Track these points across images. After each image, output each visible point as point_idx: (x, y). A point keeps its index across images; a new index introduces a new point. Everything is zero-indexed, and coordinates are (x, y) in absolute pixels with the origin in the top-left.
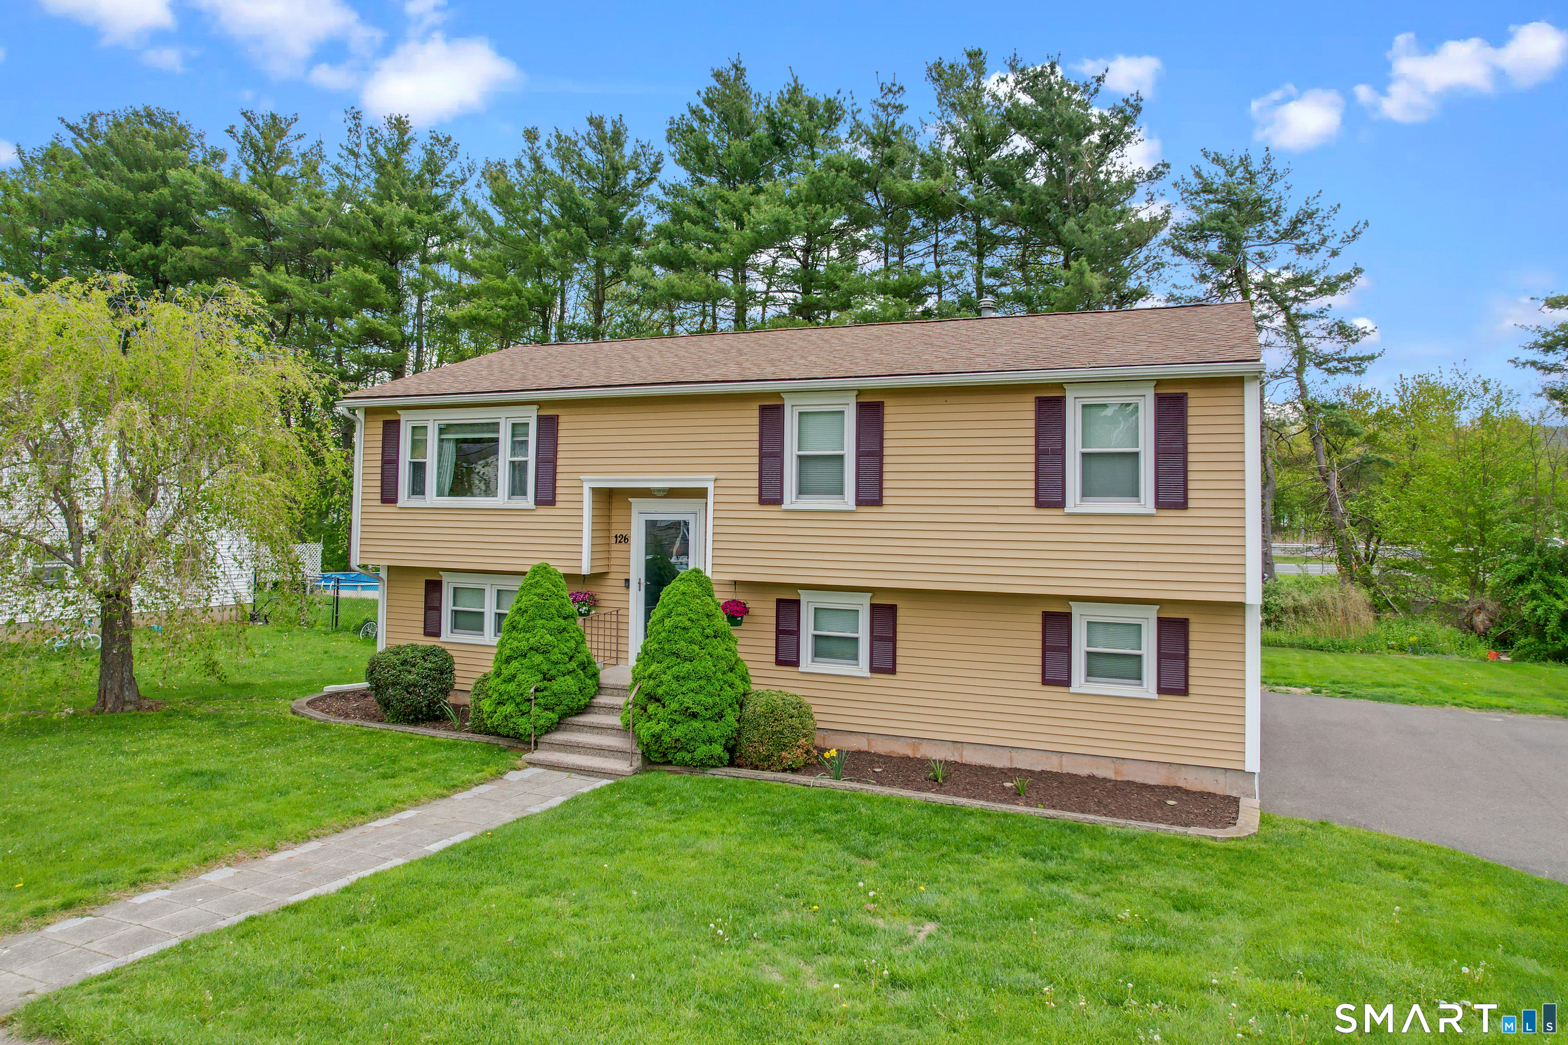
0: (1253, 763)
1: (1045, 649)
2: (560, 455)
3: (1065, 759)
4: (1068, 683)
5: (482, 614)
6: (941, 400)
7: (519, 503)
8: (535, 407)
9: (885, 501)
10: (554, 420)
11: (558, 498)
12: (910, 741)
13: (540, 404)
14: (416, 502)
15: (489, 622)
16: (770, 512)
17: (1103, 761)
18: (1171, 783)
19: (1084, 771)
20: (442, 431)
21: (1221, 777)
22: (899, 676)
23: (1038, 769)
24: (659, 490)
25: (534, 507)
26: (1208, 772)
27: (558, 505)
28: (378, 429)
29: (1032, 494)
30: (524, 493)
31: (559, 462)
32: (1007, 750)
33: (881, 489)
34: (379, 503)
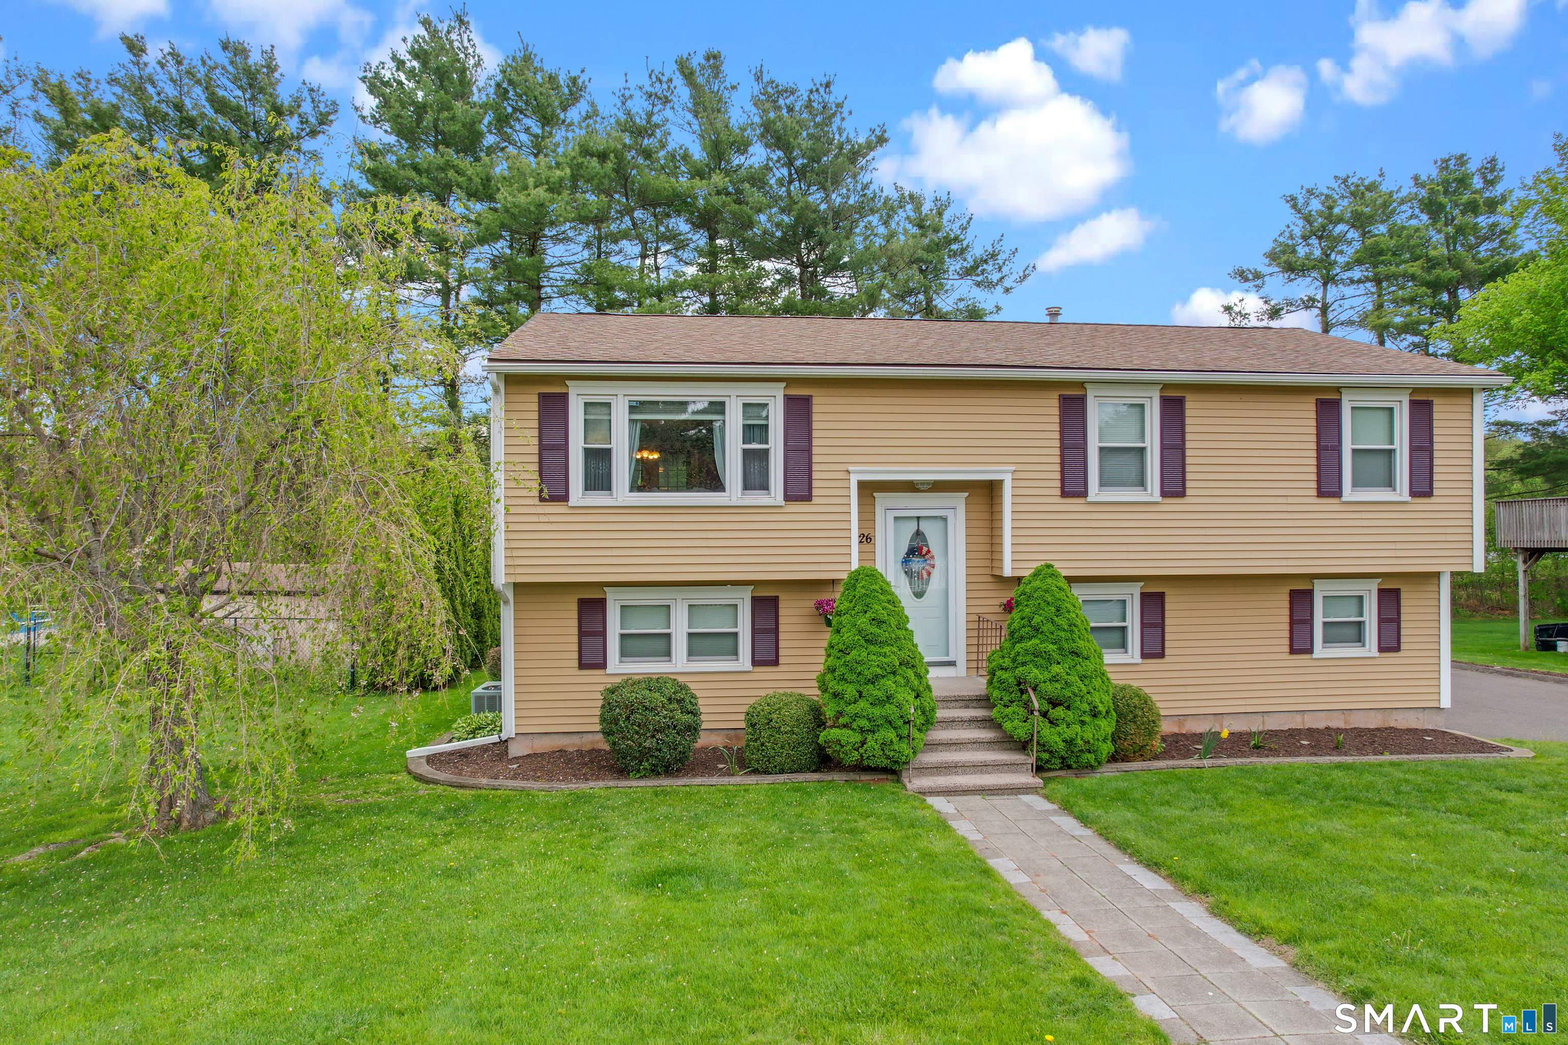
0: (1446, 702)
1: (1292, 623)
2: (815, 442)
3: (1307, 717)
4: (1310, 651)
5: (668, 636)
6: (1236, 397)
7: (757, 498)
8: (784, 384)
9: (1188, 492)
10: (807, 401)
11: (815, 492)
12: (1176, 719)
13: (790, 381)
14: (598, 499)
15: (680, 645)
16: (1074, 504)
17: (1335, 713)
18: (1386, 725)
19: (1321, 725)
20: (633, 409)
21: (1420, 715)
22: (1167, 659)
23: (1285, 728)
24: (923, 483)
25: (783, 503)
26: (1412, 713)
27: (815, 500)
28: (530, 404)
29: (1314, 485)
30: (764, 486)
31: (815, 450)
32: (1260, 715)
33: (1184, 480)
34: (536, 501)
